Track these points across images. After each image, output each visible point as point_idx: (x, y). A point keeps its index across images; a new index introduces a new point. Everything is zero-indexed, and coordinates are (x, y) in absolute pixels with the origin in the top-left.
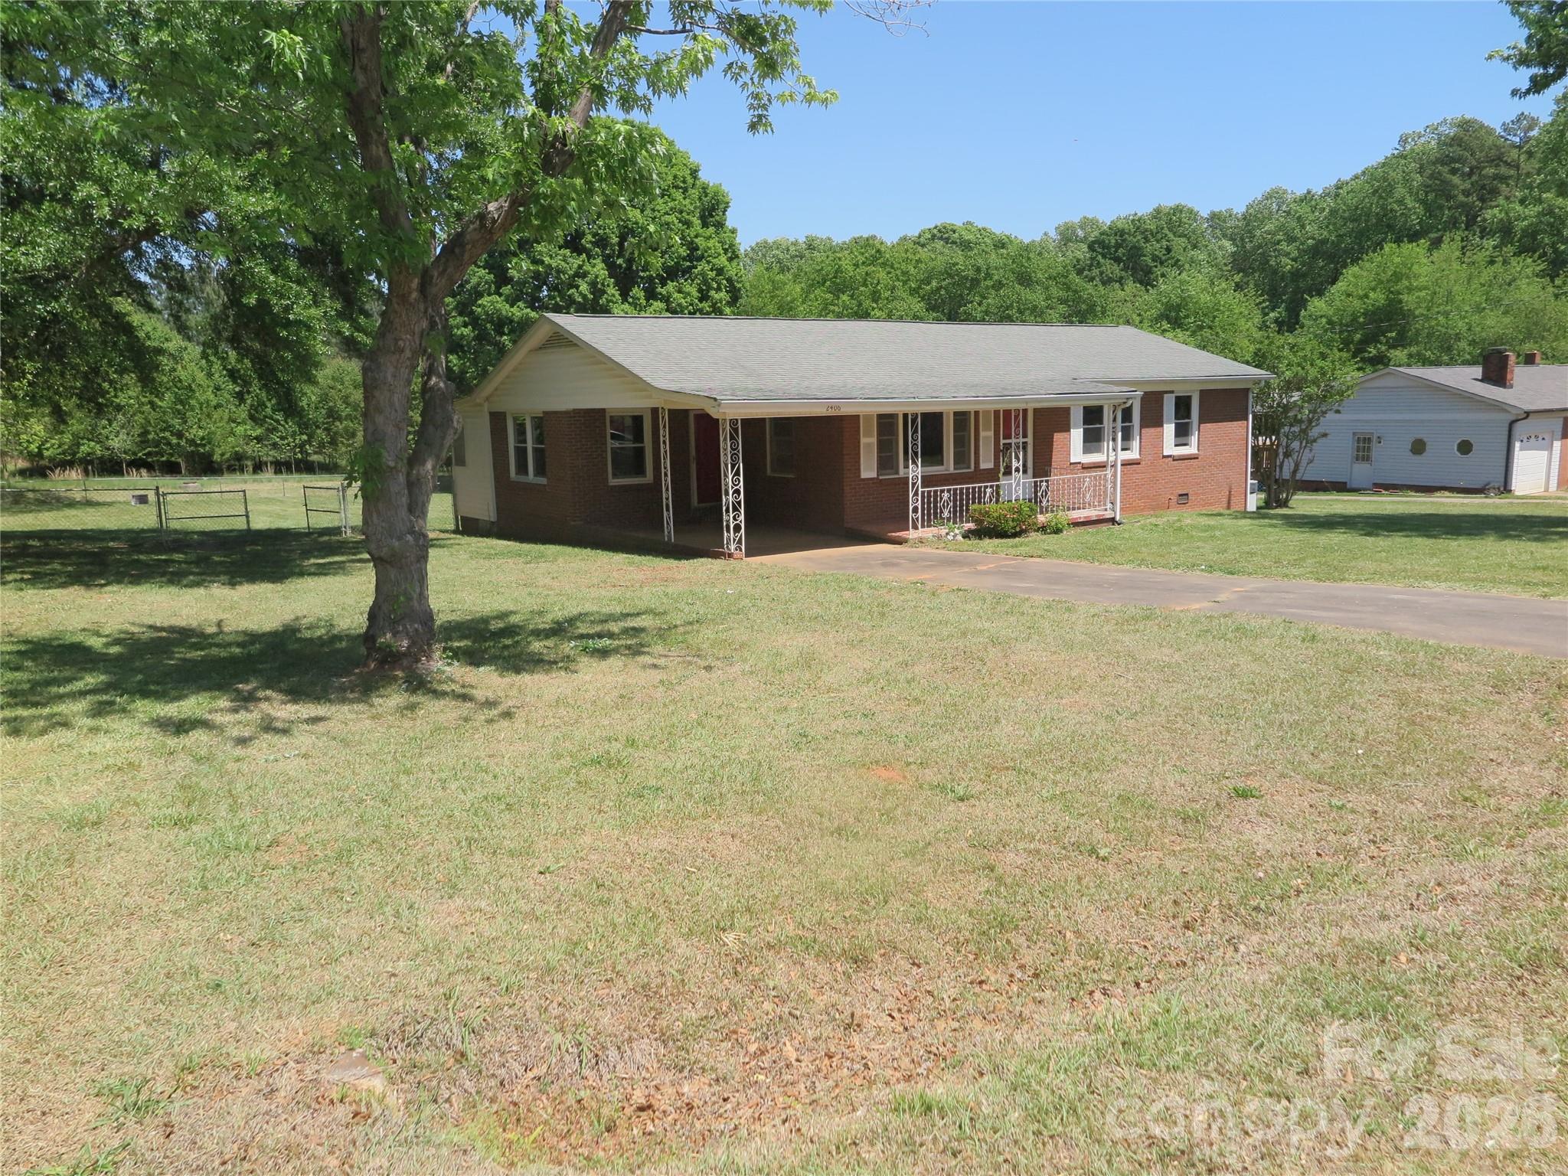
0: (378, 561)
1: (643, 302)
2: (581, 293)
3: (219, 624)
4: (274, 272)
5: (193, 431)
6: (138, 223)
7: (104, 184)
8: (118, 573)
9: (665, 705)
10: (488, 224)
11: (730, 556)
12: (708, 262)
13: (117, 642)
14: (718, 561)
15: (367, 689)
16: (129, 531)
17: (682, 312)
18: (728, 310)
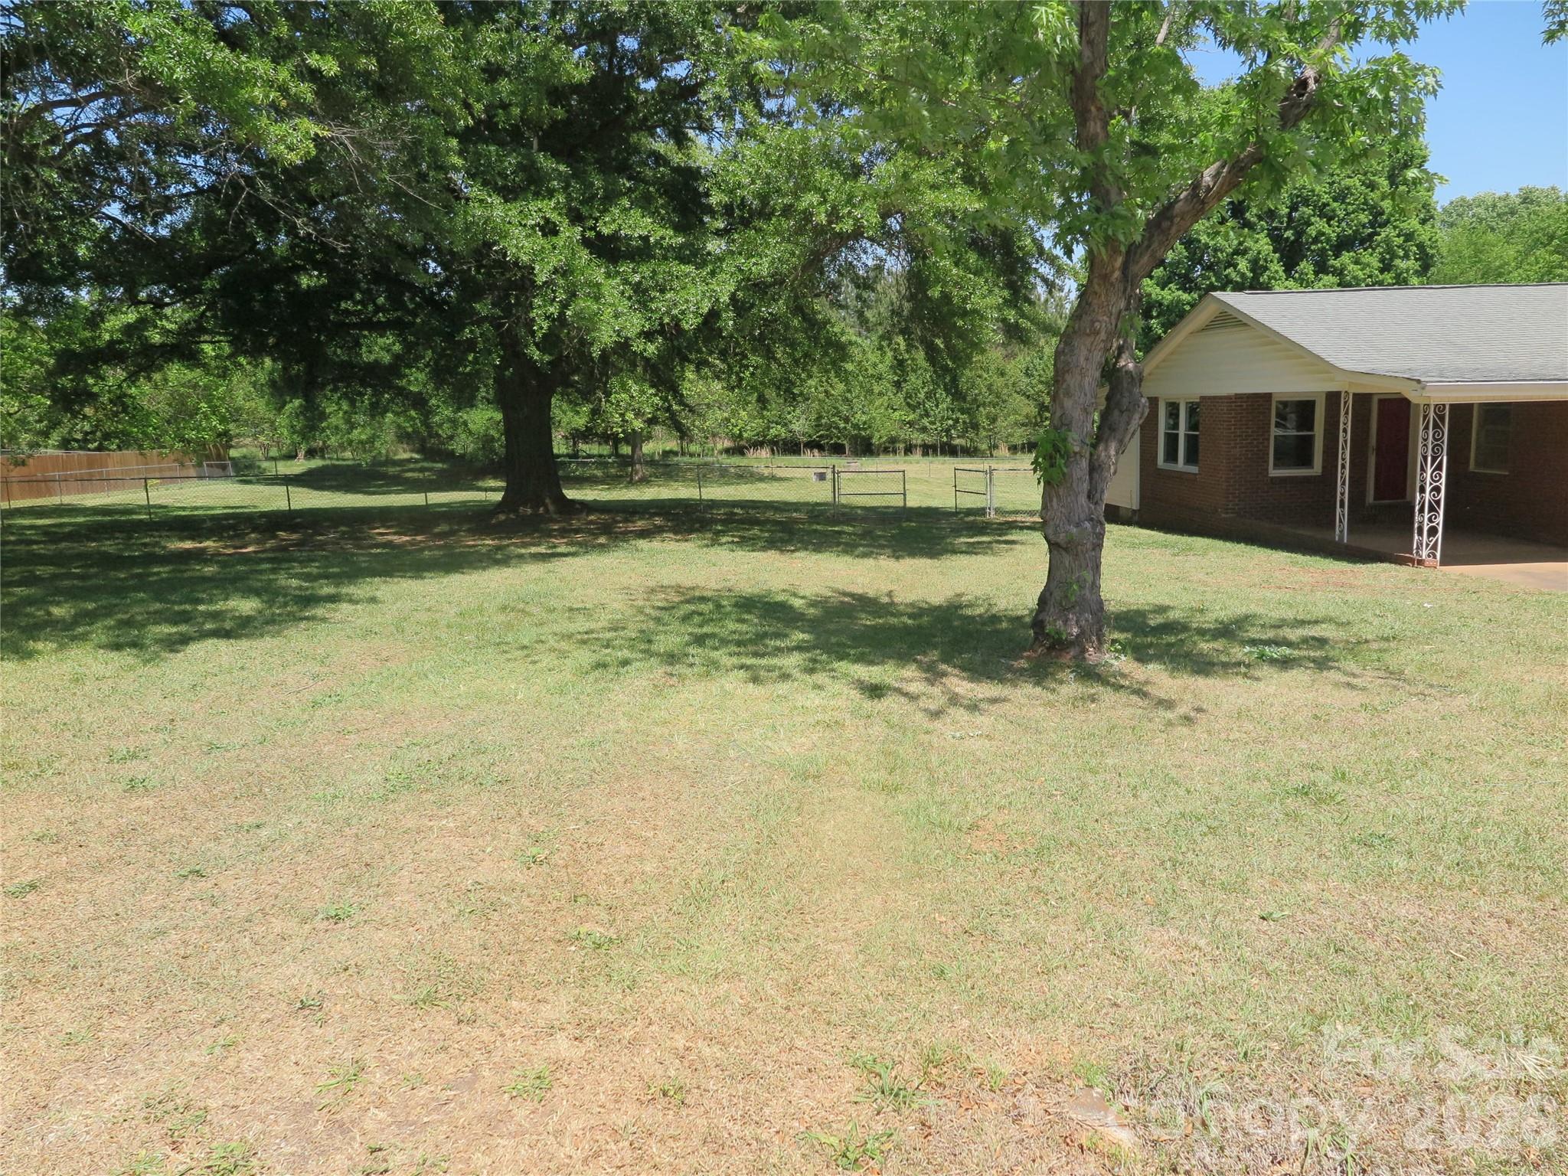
0: (1053, 546)
1: (1311, 277)
2: (1239, 272)
3: (890, 594)
4: (956, 264)
5: (858, 416)
6: (847, 226)
7: (823, 194)
8: (801, 541)
9: (1374, 735)
10: (1202, 194)
11: (1420, 562)
12: (1395, 227)
13: (813, 604)
14: (1404, 568)
15: (1040, 674)
16: (807, 504)
17: (1358, 285)
18: (1415, 280)
